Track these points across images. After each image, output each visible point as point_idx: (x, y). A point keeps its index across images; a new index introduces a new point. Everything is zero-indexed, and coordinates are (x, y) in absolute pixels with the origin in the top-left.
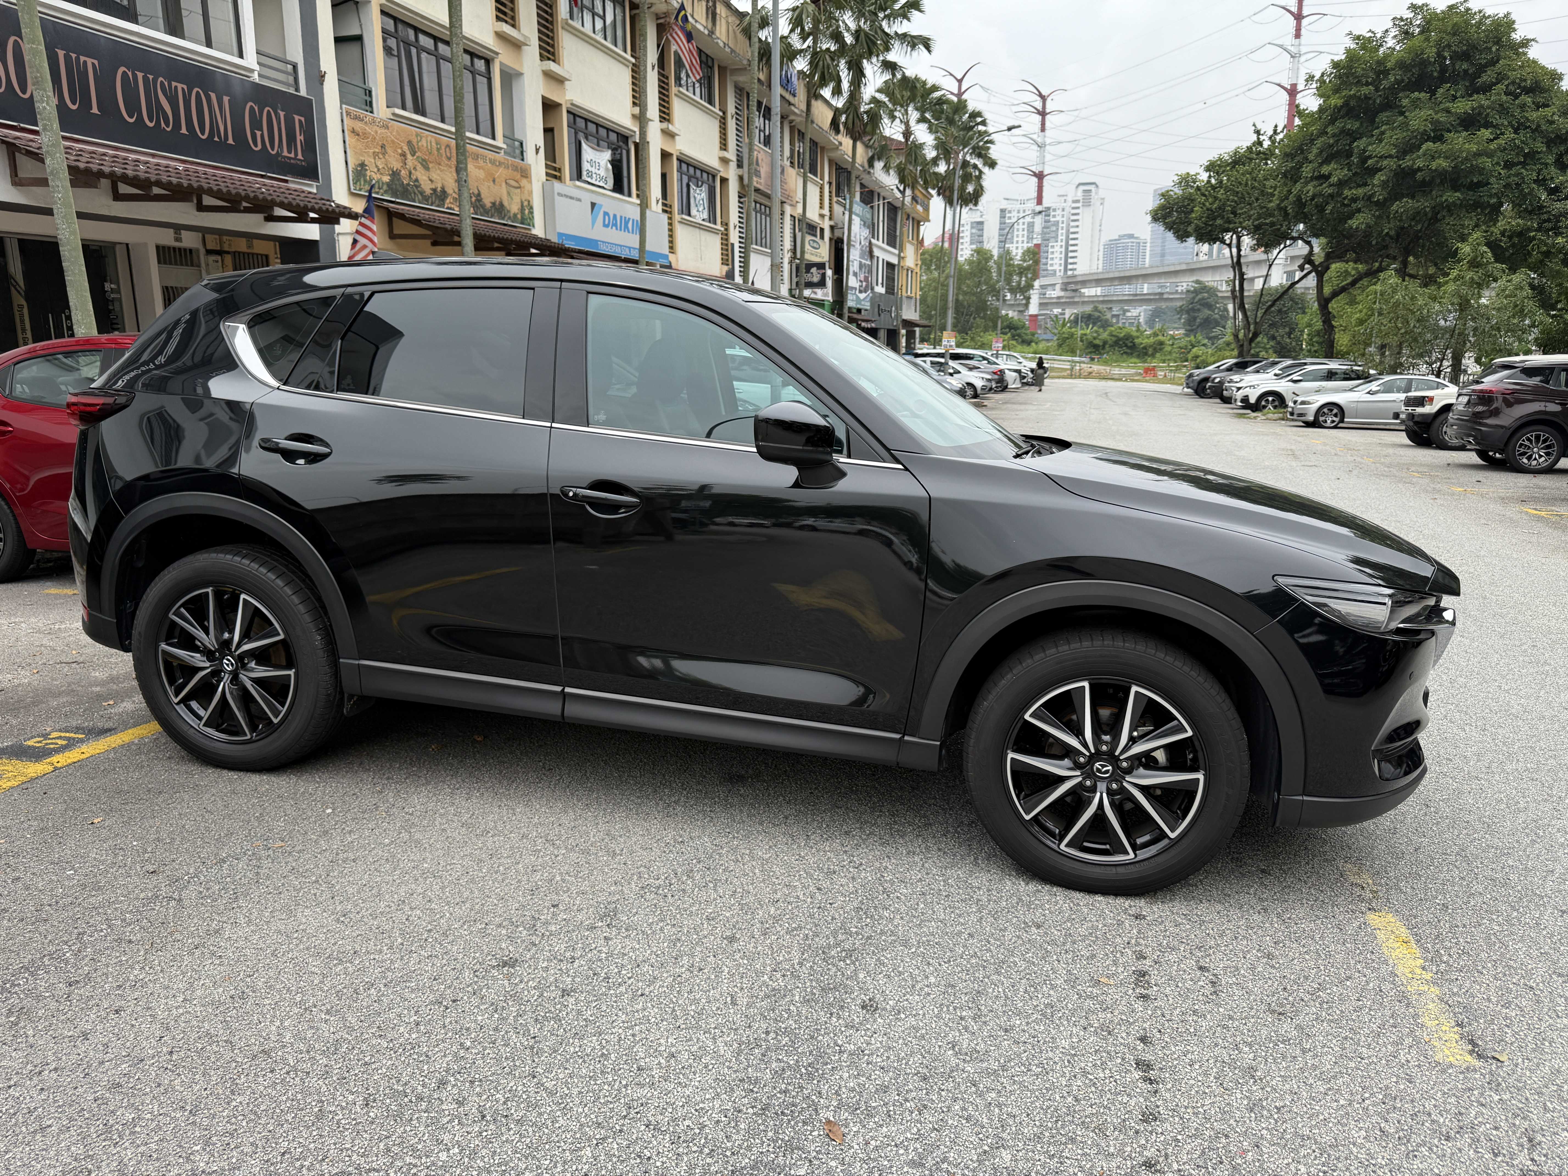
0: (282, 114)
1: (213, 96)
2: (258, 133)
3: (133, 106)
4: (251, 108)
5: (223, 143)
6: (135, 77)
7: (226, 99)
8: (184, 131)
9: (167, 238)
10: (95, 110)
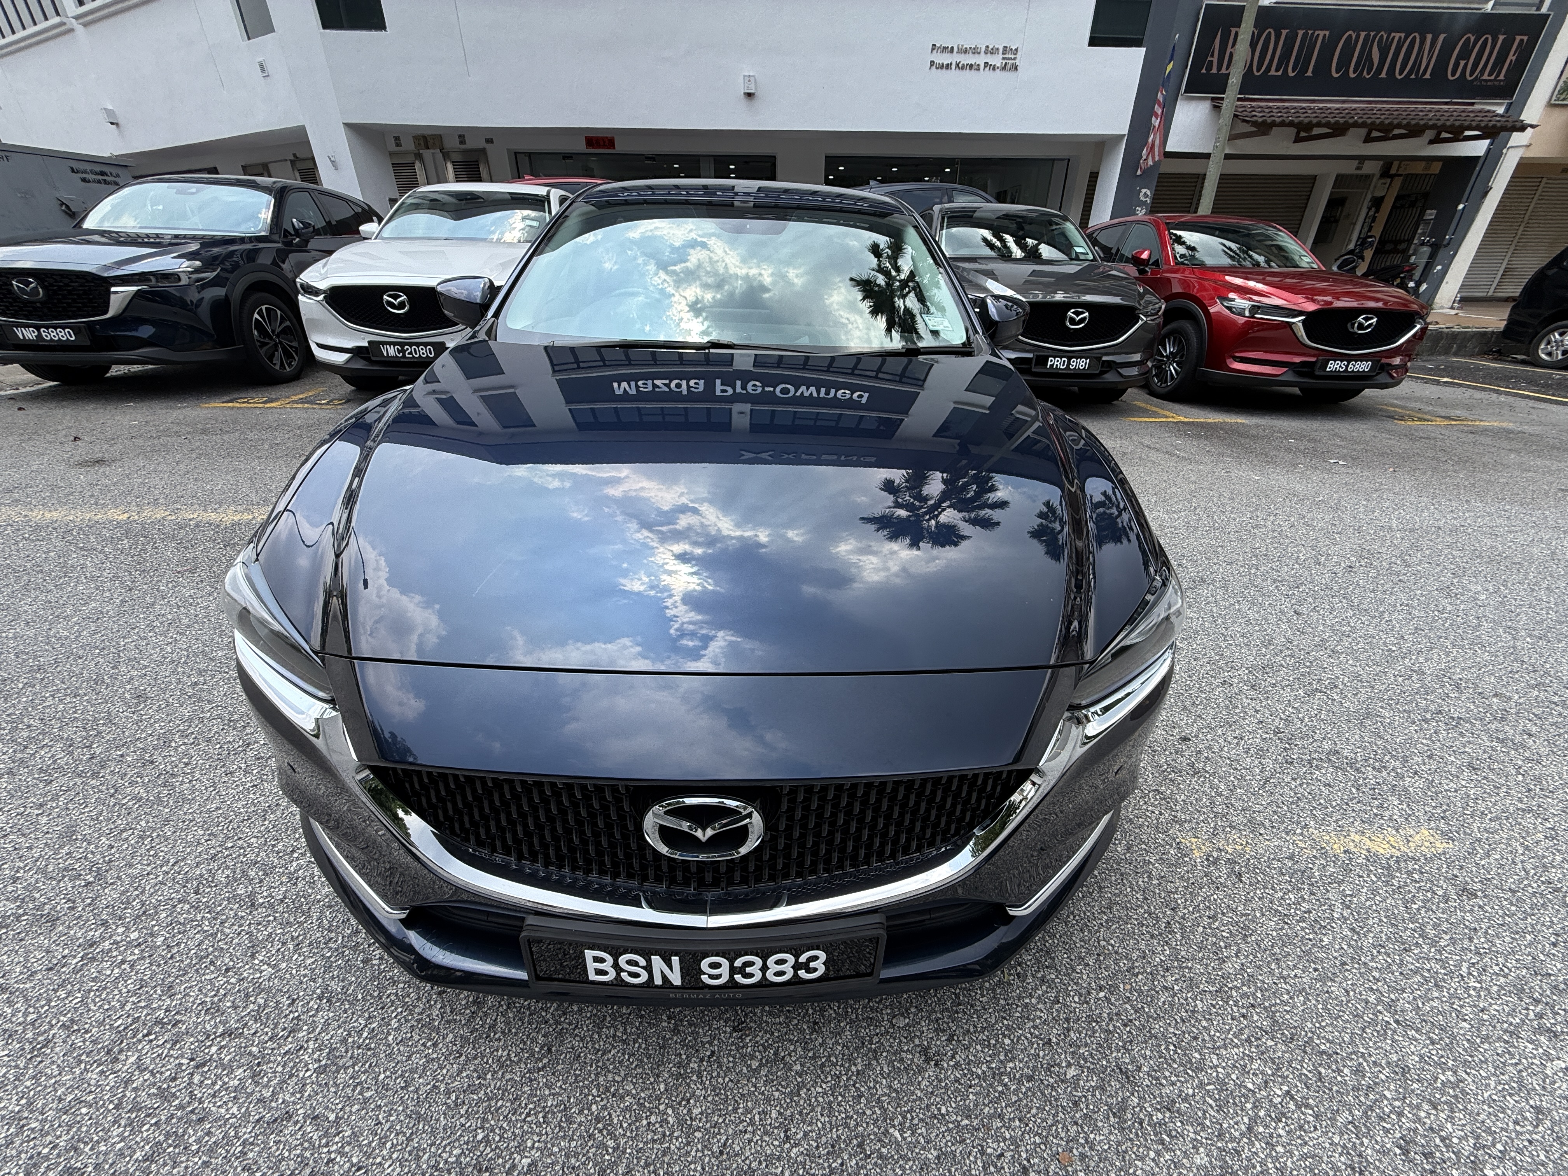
0: (1501, 38)
1: (1429, 37)
2: (1462, 63)
3: (1344, 64)
4: (1469, 39)
5: (1420, 80)
6: (1358, 37)
7: (1442, 37)
8: (1383, 75)
9: (1349, 168)
10: (1309, 73)
